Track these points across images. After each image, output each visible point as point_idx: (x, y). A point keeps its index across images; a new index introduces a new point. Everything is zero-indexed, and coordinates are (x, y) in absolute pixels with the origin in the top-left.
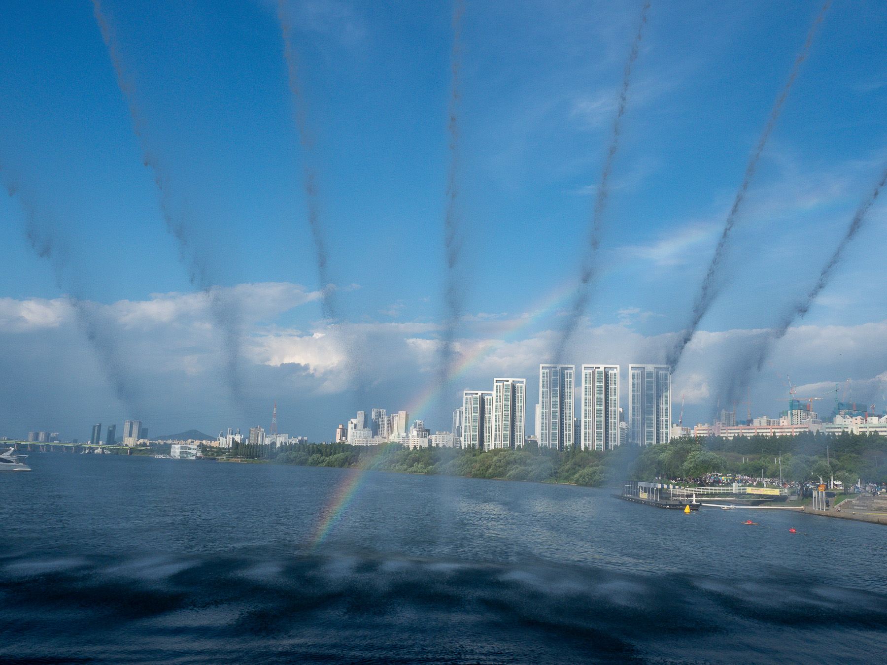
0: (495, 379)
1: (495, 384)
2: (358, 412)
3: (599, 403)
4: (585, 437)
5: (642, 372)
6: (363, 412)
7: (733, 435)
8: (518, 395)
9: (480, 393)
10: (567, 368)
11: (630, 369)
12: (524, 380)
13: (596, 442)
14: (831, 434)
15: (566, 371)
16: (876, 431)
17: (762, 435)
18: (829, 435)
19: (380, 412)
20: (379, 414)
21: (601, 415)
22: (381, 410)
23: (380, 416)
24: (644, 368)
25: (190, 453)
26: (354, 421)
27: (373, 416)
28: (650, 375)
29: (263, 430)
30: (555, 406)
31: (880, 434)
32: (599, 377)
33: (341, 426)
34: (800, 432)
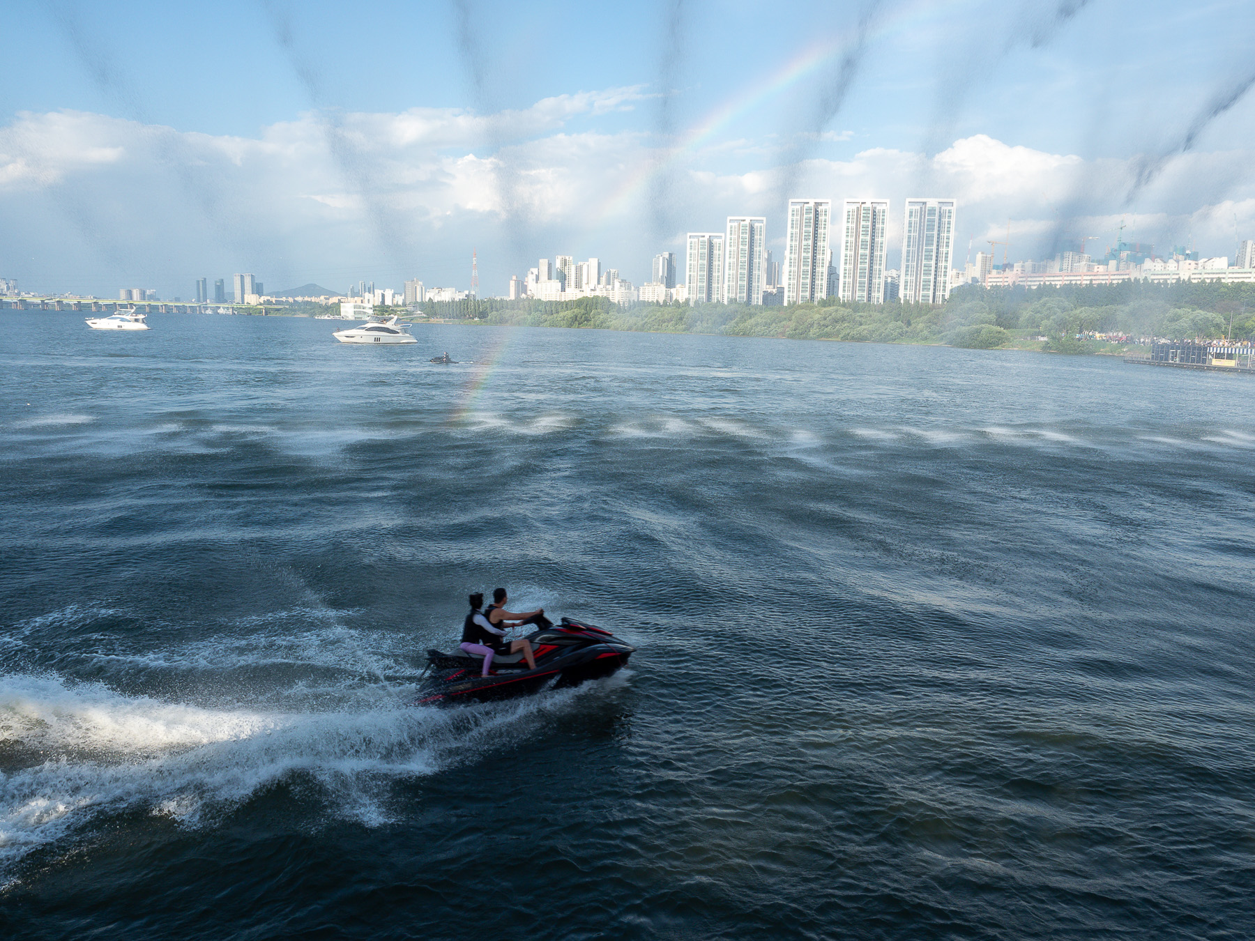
0: (729, 218)
1: (729, 225)
2: (540, 260)
3: (863, 247)
4: (844, 287)
5: (921, 208)
6: (546, 260)
8: (757, 237)
9: (707, 235)
10: (821, 204)
11: (907, 203)
12: (764, 219)
13: (858, 294)
15: (820, 207)
17: (1076, 284)
19: (565, 260)
20: (565, 263)
21: (866, 261)
22: (567, 258)
23: (565, 265)
24: (924, 203)
26: (535, 271)
27: (558, 264)
28: (932, 211)
30: (806, 250)
32: (865, 215)
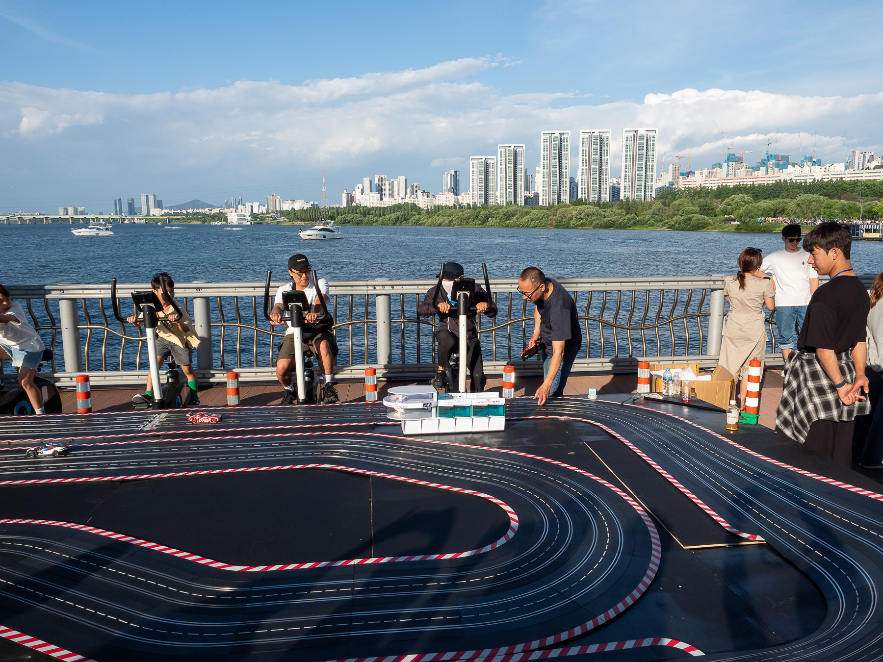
0: (499, 145)
1: (499, 150)
2: (364, 179)
3: (594, 163)
4: (582, 191)
5: (634, 135)
6: (369, 179)
7: (717, 185)
8: (519, 158)
9: (484, 158)
10: (563, 134)
11: (624, 131)
12: (524, 145)
13: (592, 196)
14: (803, 181)
15: (563, 136)
16: (841, 178)
18: (801, 182)
19: (382, 178)
20: (381, 180)
21: (596, 172)
22: (383, 176)
24: (636, 132)
25: (245, 219)
26: (360, 186)
27: (377, 181)
28: (641, 138)
29: (279, 197)
30: (554, 167)
31: (844, 179)
32: (595, 141)
33: (345, 191)
34: (776, 180)
